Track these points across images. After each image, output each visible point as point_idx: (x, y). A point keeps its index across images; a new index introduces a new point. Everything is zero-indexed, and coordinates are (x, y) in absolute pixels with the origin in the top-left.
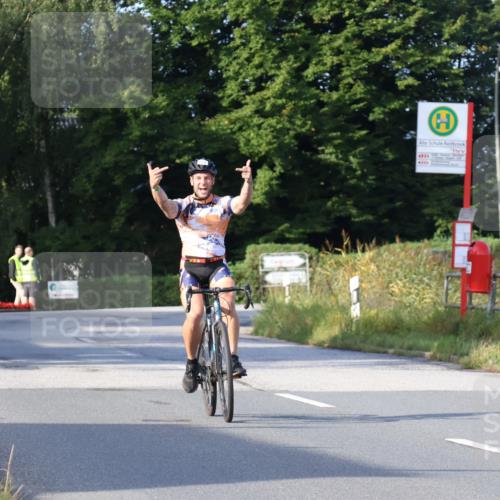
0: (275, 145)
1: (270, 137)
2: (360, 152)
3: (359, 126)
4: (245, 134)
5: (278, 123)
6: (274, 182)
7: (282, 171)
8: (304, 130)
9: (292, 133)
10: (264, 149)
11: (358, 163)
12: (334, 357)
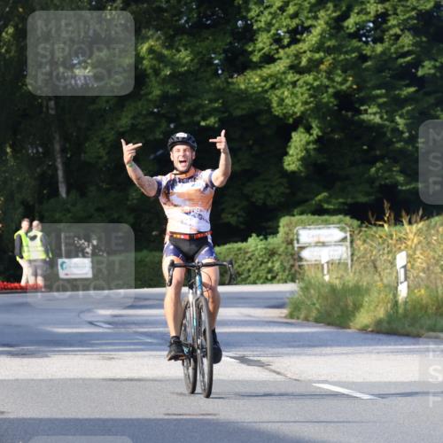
0: (312, 105)
1: (306, 95)
2: (408, 112)
3: (407, 82)
4: (278, 92)
5: (315, 80)
6: (311, 146)
7: (320, 134)
8: (344, 87)
9: (331, 90)
10: (299, 109)
11: (406, 125)
12: (379, 343)
